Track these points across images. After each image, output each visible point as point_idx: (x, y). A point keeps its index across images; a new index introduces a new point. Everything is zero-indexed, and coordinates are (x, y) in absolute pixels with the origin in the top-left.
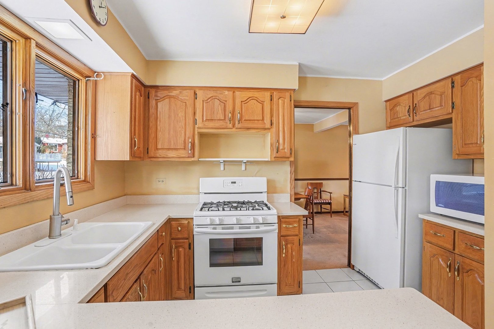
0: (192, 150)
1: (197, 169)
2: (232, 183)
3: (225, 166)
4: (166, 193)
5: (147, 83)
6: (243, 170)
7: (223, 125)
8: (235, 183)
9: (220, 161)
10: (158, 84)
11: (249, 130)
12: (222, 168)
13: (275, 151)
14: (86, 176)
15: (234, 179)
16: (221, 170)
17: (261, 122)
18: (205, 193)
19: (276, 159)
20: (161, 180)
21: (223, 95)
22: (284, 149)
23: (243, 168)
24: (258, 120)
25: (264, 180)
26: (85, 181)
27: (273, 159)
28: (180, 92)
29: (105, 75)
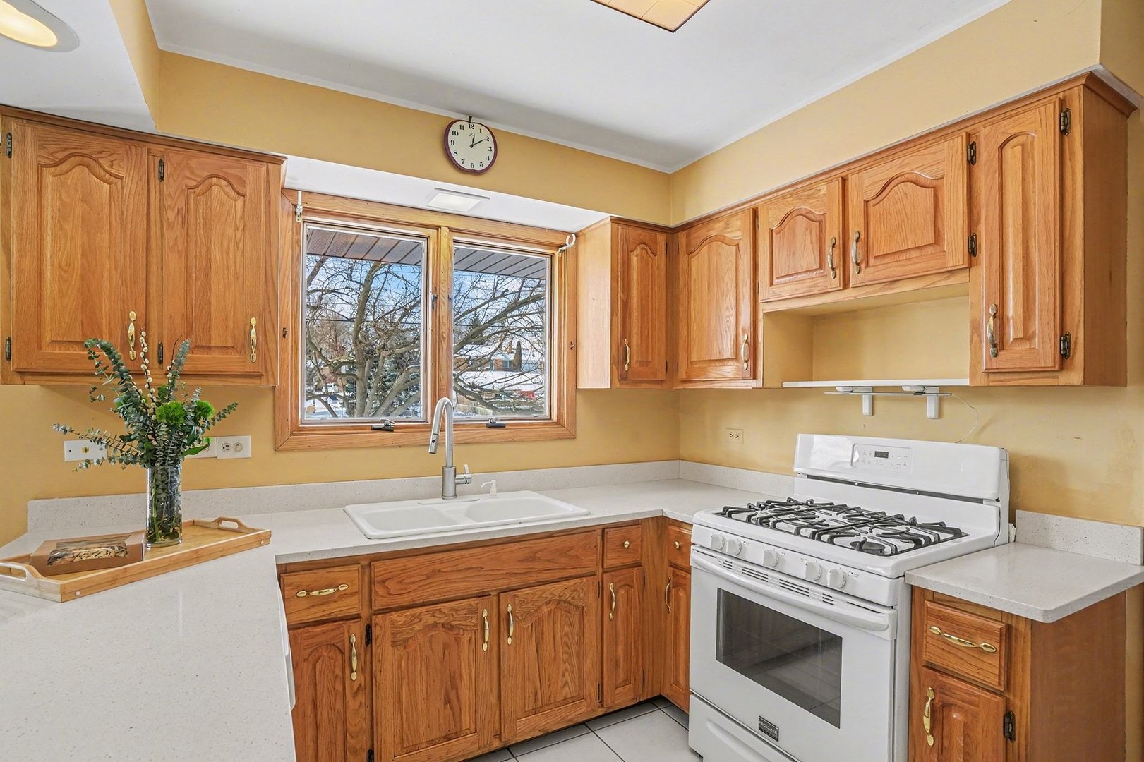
0: (751, 363)
1: (803, 410)
2: (878, 454)
3: (876, 402)
4: (743, 465)
5: (673, 223)
6: (928, 415)
7: (815, 285)
8: (885, 455)
9: (835, 387)
10: (689, 217)
11: (893, 286)
12: (866, 409)
13: (985, 349)
14: (559, 416)
15: (882, 444)
16: (864, 414)
17: (931, 250)
18: (809, 477)
19: (992, 377)
20: (734, 432)
21: (815, 200)
22: (1027, 337)
23: (931, 409)
24: (920, 248)
25: (992, 453)
26: (558, 423)
27: (981, 381)
28: (726, 224)
29: (577, 237)
